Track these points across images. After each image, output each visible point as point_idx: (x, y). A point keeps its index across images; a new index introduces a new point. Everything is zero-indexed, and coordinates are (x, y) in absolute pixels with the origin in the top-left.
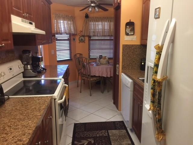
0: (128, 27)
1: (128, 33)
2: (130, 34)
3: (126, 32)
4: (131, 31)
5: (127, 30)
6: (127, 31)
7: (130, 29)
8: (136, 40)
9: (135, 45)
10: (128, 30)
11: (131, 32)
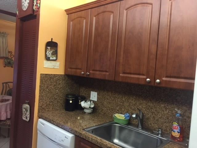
0: (49, 48)
1: (49, 58)
2: (51, 58)
3: (46, 55)
4: (53, 54)
5: (47, 52)
6: (48, 55)
7: (52, 52)
8: (58, 68)
9: (58, 75)
10: (49, 53)
11: (53, 56)
